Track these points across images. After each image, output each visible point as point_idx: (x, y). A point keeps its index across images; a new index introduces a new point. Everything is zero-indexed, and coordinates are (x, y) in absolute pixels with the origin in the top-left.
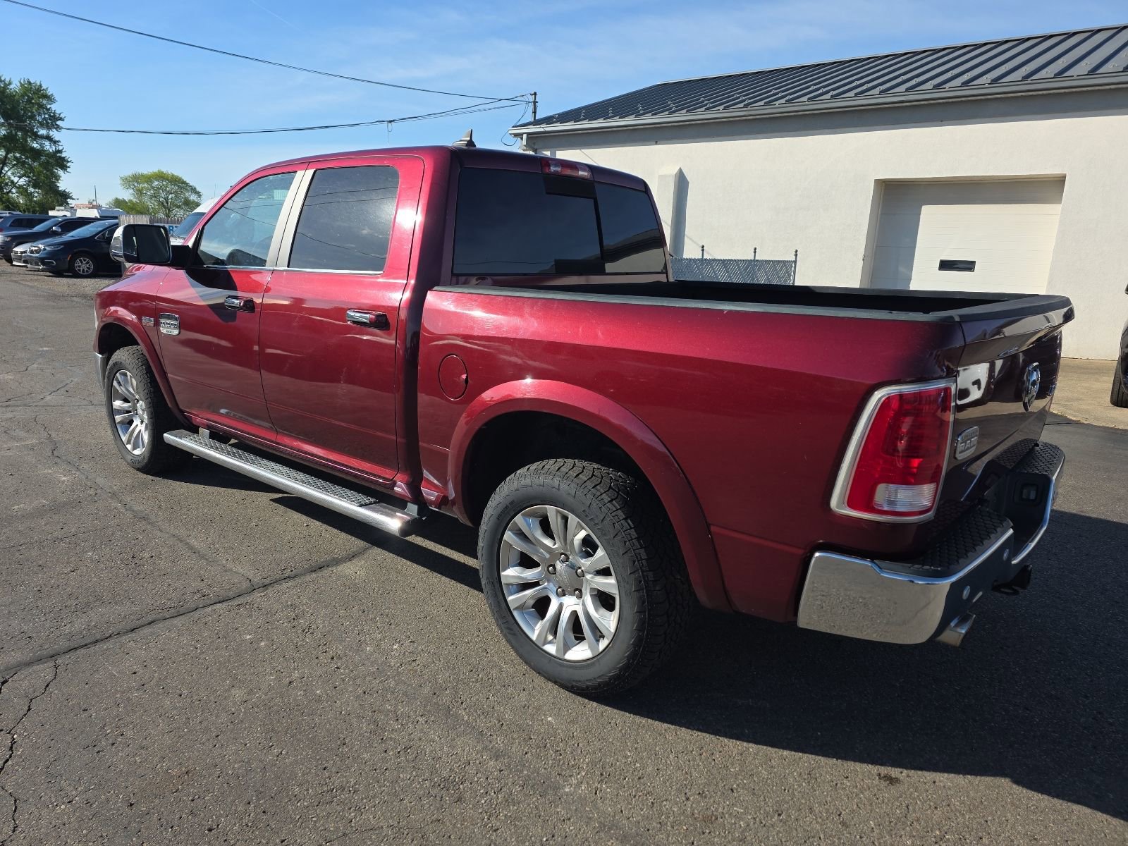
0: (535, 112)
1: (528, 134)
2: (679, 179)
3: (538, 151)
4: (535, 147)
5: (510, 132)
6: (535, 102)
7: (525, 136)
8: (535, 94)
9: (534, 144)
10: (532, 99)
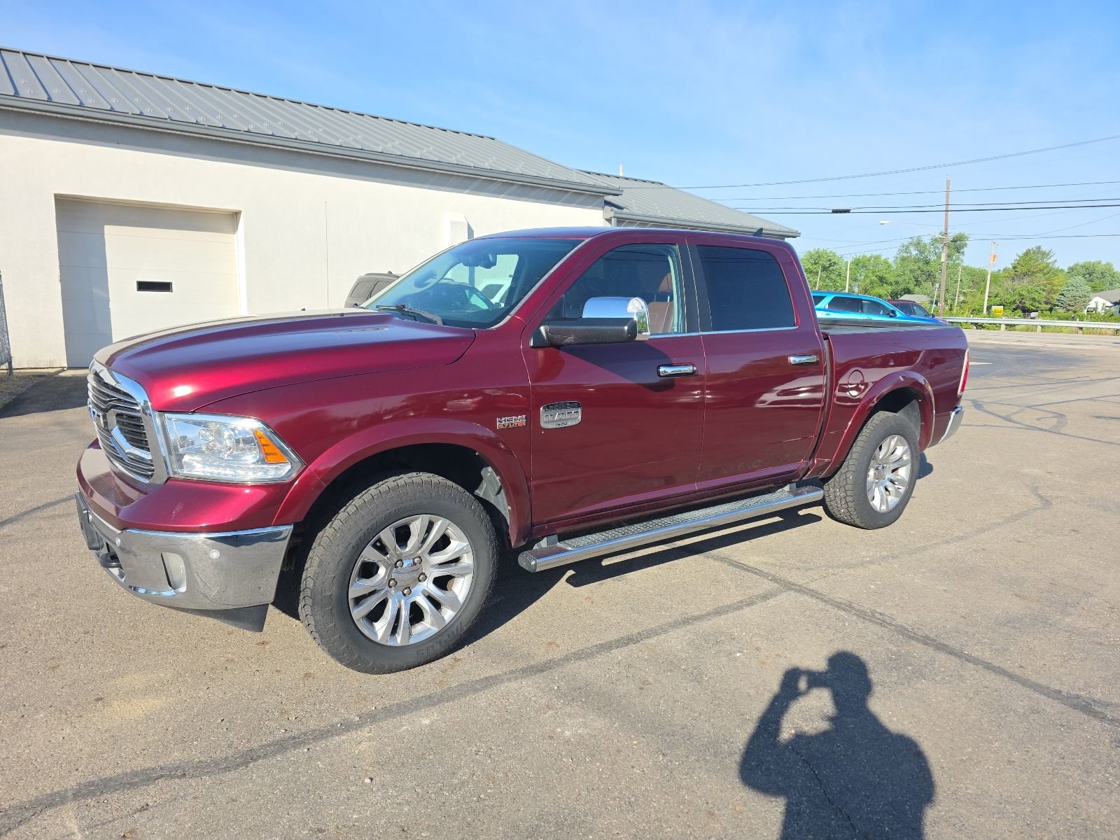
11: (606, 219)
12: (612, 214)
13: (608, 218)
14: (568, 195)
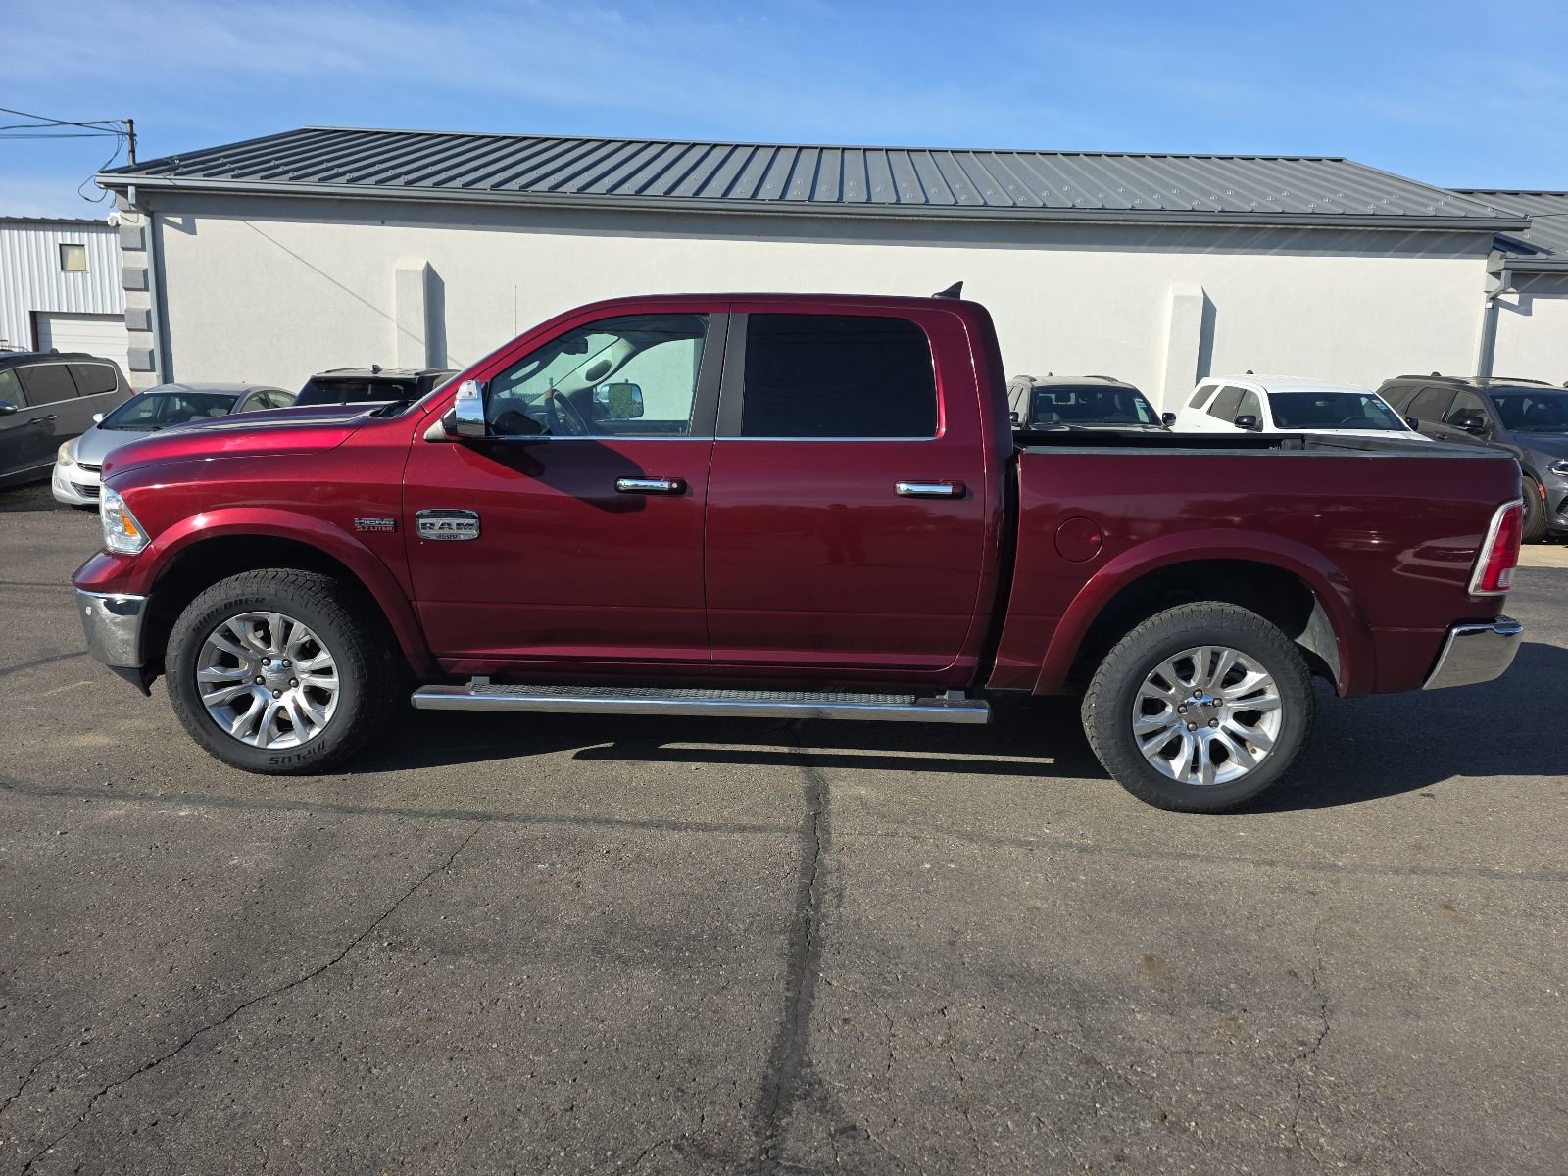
0: (133, 151)
1: (138, 187)
2: (428, 275)
3: (155, 215)
4: (151, 208)
5: (99, 180)
6: (132, 136)
7: (131, 190)
8: (131, 122)
9: (148, 203)
10: (127, 128)
11: (1492, 274)
12: (1502, 264)
13: (1494, 270)
14: (1409, 238)
